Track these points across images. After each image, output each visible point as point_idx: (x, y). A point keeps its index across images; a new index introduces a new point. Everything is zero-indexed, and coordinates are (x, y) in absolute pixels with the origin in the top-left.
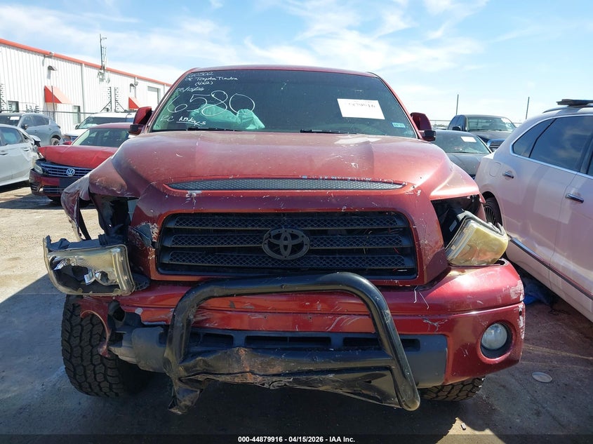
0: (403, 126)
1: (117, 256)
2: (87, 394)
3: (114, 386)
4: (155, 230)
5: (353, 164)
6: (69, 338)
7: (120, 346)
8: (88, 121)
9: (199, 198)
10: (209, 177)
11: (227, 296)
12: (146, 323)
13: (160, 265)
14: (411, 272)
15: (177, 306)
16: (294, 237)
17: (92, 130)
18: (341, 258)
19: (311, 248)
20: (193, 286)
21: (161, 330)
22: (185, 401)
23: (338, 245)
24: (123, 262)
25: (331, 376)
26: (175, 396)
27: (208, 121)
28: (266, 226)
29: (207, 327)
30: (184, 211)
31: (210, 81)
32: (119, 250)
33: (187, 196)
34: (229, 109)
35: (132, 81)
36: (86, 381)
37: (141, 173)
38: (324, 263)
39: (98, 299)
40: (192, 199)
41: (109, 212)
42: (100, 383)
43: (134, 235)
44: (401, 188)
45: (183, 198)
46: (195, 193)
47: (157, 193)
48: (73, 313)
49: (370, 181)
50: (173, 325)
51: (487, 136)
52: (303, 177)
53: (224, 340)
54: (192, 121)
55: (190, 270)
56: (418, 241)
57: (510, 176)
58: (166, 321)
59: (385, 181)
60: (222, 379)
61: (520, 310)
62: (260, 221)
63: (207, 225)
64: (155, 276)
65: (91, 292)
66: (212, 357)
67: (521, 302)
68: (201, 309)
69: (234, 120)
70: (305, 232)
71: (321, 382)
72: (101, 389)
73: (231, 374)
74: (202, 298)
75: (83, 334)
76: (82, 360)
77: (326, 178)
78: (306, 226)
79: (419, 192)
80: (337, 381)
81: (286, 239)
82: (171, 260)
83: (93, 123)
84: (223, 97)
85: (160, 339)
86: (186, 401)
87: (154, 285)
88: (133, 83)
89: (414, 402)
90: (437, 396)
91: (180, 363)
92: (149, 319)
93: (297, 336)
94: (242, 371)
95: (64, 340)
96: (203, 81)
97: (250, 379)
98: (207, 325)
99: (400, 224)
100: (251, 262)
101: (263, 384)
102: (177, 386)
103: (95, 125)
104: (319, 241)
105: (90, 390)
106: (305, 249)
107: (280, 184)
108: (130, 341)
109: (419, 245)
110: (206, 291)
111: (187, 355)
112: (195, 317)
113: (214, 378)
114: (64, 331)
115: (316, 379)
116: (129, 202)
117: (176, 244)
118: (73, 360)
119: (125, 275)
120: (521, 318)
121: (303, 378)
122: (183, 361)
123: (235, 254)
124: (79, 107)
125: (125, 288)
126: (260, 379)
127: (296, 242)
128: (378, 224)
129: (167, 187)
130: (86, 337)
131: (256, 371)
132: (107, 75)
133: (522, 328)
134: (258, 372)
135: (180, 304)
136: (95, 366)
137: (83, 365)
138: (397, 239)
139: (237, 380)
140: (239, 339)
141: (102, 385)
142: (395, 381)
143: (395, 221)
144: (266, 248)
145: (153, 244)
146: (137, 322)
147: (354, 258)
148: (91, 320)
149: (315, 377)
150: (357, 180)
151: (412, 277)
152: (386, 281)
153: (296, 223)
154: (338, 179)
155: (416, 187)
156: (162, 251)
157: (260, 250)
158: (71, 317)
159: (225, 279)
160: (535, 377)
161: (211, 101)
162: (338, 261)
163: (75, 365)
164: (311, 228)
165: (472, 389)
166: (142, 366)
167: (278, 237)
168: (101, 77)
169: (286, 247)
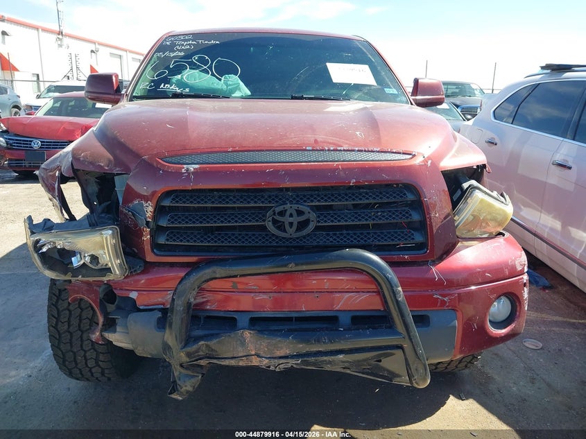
0: (395, 92)
1: (108, 237)
2: (78, 379)
3: (106, 371)
4: (149, 209)
5: (358, 133)
6: (57, 324)
7: (115, 331)
8: (49, 90)
9: (196, 172)
10: (206, 150)
11: (230, 277)
12: (141, 308)
13: (155, 246)
14: (421, 246)
15: (176, 288)
16: (300, 213)
17: (56, 100)
18: (348, 234)
19: (318, 224)
20: (193, 267)
21: (159, 315)
22: (186, 386)
23: (346, 221)
24: (115, 245)
25: (341, 356)
26: (174, 382)
27: (191, 88)
28: (270, 202)
29: (208, 310)
30: (181, 188)
31: (189, 44)
32: (110, 232)
33: (183, 171)
34: (213, 75)
35: (93, 47)
36: (76, 367)
37: (131, 147)
38: (331, 239)
39: (88, 283)
40: (189, 174)
41: (94, 188)
42: (91, 368)
43: (126, 215)
44: (411, 158)
45: (178, 174)
46: (192, 168)
47: (150, 169)
48: (58, 298)
49: (378, 152)
50: (172, 309)
51: (458, 103)
52: (308, 148)
53: (227, 323)
54: (174, 88)
55: (188, 250)
56: (429, 214)
57: (493, 143)
58: (164, 304)
59: (394, 151)
60: (226, 363)
61: (525, 281)
62: (263, 197)
63: (206, 202)
64: (150, 257)
65: (80, 276)
66: (215, 341)
67: (524, 273)
68: (201, 290)
69: (220, 87)
70: (312, 208)
71: (330, 363)
72: (92, 375)
73: (235, 358)
74: (203, 280)
75: (72, 319)
76: (71, 346)
77: (332, 149)
78: (312, 201)
79: (430, 162)
80: (348, 362)
81: (291, 215)
82: (167, 240)
83: (54, 92)
84: (206, 63)
85: (158, 323)
86: (188, 385)
87: (148, 267)
88: (94, 50)
89: (425, 380)
90: (436, 368)
91: (181, 349)
92: (145, 303)
93: (304, 315)
94: (248, 354)
95: (50, 325)
96: (183, 45)
97: (255, 362)
98: (208, 307)
99: (410, 197)
100: (253, 240)
101: (269, 367)
102: (177, 371)
103: (57, 94)
104: (325, 217)
105: (80, 376)
106: (312, 226)
107: (284, 156)
108: (126, 327)
109: (430, 219)
110: (208, 272)
111: (188, 340)
112: (195, 299)
113: (218, 362)
114: (50, 316)
115: (325, 361)
116: (116, 178)
117: (172, 222)
118: (62, 346)
119: (118, 258)
120: (525, 289)
121: (312, 359)
122: (184, 347)
123: (237, 233)
124: (38, 75)
125: (118, 272)
126: (266, 362)
127: (302, 218)
128: (388, 198)
129: (160, 161)
130: (75, 322)
131: (262, 353)
132: (66, 41)
133: (526, 300)
134: (263, 355)
135: (180, 286)
136: (85, 352)
137: (72, 351)
138: (407, 213)
139: (241, 364)
140: (243, 320)
141: (93, 370)
142: (406, 359)
143: (405, 194)
144: (270, 226)
145: (148, 223)
146: (133, 307)
147: (362, 234)
148: (79, 304)
149: (325, 358)
150: (365, 151)
151: (422, 252)
152: (396, 256)
153: (301, 199)
154: (344, 150)
155: (426, 156)
156: (157, 230)
157: (264, 228)
158: (57, 301)
159: (229, 259)
160: (527, 344)
161: (193, 66)
162: (345, 237)
163: (64, 351)
164: (317, 204)
165: (472, 360)
166: (139, 352)
167: (282, 213)
168: (59, 42)
169: (291, 224)
